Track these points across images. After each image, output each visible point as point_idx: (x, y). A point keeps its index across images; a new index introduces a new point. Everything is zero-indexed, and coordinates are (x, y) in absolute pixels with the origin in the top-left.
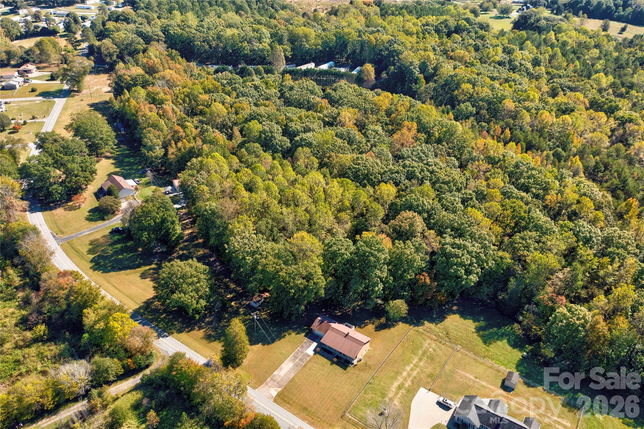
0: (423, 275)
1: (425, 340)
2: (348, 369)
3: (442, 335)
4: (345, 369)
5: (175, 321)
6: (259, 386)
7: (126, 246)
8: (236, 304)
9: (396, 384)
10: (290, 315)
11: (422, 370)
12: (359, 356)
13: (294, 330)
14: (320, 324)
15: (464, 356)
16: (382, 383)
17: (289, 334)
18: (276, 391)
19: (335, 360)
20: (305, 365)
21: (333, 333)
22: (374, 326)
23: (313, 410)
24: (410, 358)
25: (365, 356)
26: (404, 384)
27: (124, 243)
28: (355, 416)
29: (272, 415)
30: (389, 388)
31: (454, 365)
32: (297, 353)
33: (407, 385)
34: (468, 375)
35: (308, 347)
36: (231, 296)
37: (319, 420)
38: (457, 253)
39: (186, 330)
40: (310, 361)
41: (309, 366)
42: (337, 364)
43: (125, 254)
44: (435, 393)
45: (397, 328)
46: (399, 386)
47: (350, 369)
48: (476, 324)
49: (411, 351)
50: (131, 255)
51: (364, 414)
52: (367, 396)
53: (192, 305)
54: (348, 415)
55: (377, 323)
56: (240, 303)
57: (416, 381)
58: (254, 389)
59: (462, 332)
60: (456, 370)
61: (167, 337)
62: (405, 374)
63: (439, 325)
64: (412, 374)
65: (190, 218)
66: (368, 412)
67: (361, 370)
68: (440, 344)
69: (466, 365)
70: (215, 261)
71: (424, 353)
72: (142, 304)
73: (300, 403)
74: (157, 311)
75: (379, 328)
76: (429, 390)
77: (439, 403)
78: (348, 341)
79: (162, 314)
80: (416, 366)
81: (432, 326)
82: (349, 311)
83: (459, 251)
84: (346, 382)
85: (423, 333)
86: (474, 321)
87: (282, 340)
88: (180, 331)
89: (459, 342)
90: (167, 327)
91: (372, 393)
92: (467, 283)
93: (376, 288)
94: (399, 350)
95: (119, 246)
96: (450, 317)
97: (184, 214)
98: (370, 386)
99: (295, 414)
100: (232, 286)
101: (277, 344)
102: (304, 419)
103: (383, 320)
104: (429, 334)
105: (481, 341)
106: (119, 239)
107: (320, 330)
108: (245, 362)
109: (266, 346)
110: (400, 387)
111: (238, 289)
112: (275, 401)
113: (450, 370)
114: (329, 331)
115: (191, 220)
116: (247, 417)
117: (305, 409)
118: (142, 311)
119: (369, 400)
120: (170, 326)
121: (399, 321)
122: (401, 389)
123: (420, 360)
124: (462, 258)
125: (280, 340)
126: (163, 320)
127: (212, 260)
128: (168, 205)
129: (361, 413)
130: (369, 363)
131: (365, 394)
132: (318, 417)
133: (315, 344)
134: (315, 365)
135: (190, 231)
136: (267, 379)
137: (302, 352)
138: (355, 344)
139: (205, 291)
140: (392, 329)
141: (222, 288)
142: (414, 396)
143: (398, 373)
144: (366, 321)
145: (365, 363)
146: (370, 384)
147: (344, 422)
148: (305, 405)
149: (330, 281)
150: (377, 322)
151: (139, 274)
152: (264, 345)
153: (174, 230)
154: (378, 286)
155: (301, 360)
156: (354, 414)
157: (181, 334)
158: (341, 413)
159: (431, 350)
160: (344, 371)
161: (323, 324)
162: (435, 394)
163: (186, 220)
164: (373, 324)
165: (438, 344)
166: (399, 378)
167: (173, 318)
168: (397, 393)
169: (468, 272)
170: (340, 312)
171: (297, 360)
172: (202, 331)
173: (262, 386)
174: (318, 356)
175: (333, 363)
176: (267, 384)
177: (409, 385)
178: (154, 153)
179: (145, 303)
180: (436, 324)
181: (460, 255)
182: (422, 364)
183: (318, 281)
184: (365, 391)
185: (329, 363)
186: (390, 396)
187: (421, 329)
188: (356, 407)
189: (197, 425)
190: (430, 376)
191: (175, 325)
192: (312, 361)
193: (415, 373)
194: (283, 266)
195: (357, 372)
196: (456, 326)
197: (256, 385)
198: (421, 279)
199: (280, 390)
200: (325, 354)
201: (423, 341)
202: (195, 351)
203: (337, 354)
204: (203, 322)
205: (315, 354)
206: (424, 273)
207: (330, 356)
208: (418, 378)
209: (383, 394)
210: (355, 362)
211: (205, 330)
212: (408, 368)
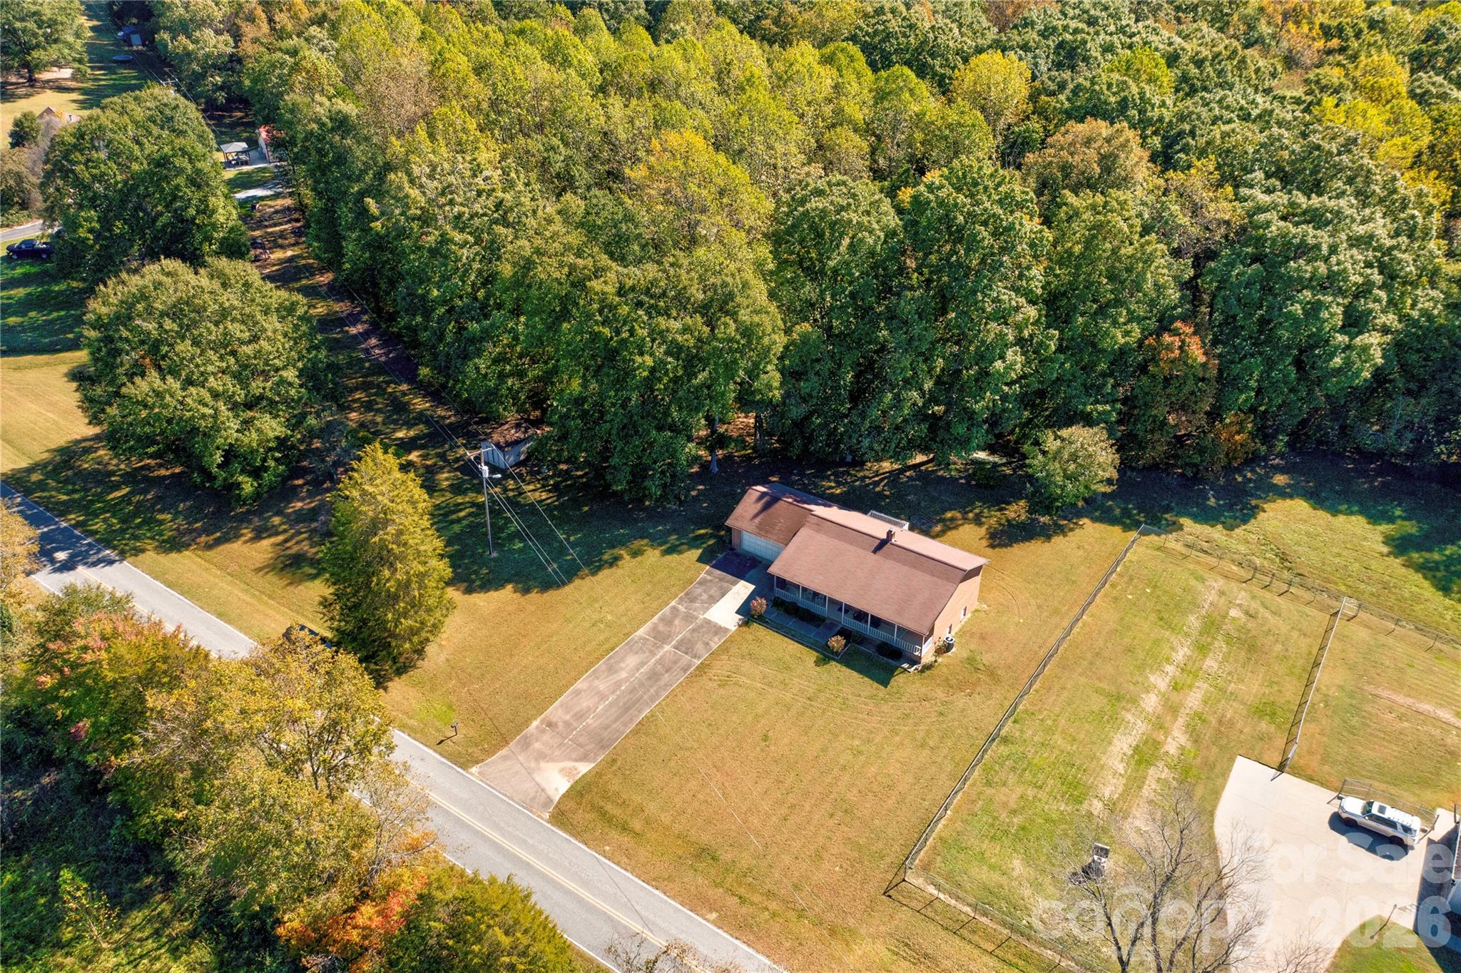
0: (1176, 333)
1: (1202, 580)
2: (899, 680)
3: (1266, 563)
4: (885, 683)
5: (161, 511)
6: (490, 752)
7: (49, 292)
8: (425, 457)
9: (1122, 744)
10: (639, 474)
11: (1223, 691)
12: (942, 633)
13: (656, 540)
14: (767, 507)
15: (1383, 639)
16: (1058, 740)
17: (635, 554)
18: (567, 772)
19: (837, 642)
20: (702, 668)
21: (821, 538)
22: (983, 531)
23: (745, 860)
24: (1157, 642)
25: (962, 633)
26: (1157, 745)
27: (42, 284)
28: (955, 886)
29: (523, 881)
30: (1093, 758)
31: (1352, 668)
32: (668, 622)
33: (1171, 747)
34: (1426, 707)
35: (713, 600)
36: (412, 433)
37: (773, 905)
38: (1310, 241)
39: (203, 539)
40: (724, 649)
41: (721, 667)
42: (847, 659)
43: (33, 314)
44: (1310, 779)
45: (1075, 537)
46: (1136, 749)
47: (905, 680)
48: (1385, 527)
49: (1153, 617)
50: (55, 315)
51: (996, 877)
52: (1000, 795)
53: (216, 428)
54: (919, 882)
55: (993, 521)
56: (442, 456)
57: (1208, 734)
58: (464, 766)
59: (1339, 555)
60: (1370, 688)
61: (111, 562)
62: (1151, 702)
63: (1238, 531)
64: (1181, 705)
65: (297, 220)
66: (1017, 864)
67: (956, 685)
68: (1267, 595)
69: (1401, 670)
70: (366, 335)
71: (1212, 625)
72: (46, 456)
73: (677, 828)
74: (101, 477)
75: (1005, 537)
76: (1281, 768)
77: (1342, 824)
78: (889, 564)
79: (116, 487)
80: (1190, 671)
81: (1217, 533)
82: (876, 484)
83: (1319, 233)
84: (895, 732)
85: (1186, 557)
86: (1374, 519)
87: (605, 573)
88: (174, 545)
89: (1343, 588)
90: (123, 531)
91: (1020, 780)
92: (1348, 363)
93: (999, 365)
94: (1103, 612)
95: (20, 292)
96: (1272, 505)
97: (276, 212)
98: (1004, 750)
99: (655, 881)
100: (420, 404)
101: (582, 589)
102: (698, 903)
103: (1017, 511)
104: (1213, 561)
105: (1426, 584)
106: (25, 275)
107: (763, 530)
108: (436, 654)
109: (534, 596)
110: (1144, 755)
111: (440, 412)
112: (561, 817)
113: (1341, 688)
114: (804, 533)
115: (298, 225)
116: (392, 889)
117: (704, 853)
118: (35, 477)
119: (1014, 812)
120: (139, 526)
121: (1080, 514)
122: (1149, 763)
123: (1202, 649)
124: (1334, 259)
125: (594, 572)
126: (113, 508)
127: (353, 331)
128: (178, 116)
129: (982, 874)
130: (987, 659)
131: (989, 784)
132: (770, 894)
133: (742, 590)
134: (746, 665)
135: (289, 253)
136: (527, 722)
137: (689, 618)
138: (921, 579)
139: (283, 381)
140: (1058, 541)
141: (379, 411)
142: (1216, 794)
143: (1120, 698)
144: (949, 515)
145: (971, 660)
146: (1005, 740)
147: (904, 915)
148: (705, 838)
149: (805, 338)
150: (994, 518)
151: (64, 369)
152: (526, 591)
153: (206, 210)
154: (1002, 357)
155: (686, 646)
156: (948, 878)
157: (174, 555)
158: (881, 876)
159: (1234, 613)
160: (882, 691)
161: (780, 505)
162: (1312, 786)
163: (281, 224)
164: (978, 521)
165: (1260, 592)
166: (1129, 717)
167: (158, 499)
168: (1135, 783)
169: (1355, 322)
170: (839, 484)
171: (667, 648)
172: (266, 543)
173: (504, 752)
174: (758, 630)
175: (826, 655)
176: (526, 744)
177: (1182, 748)
178: (196, 42)
179: (61, 451)
180: (1231, 528)
181: (1325, 250)
182: (1211, 663)
183: (756, 319)
184: (986, 771)
185: (810, 656)
186: (1107, 792)
187: (1172, 541)
188: (953, 844)
189: (157, 934)
190: (1265, 710)
191: (161, 522)
192: (734, 650)
193: (1194, 700)
194: (604, 260)
195: (940, 694)
196: (1308, 534)
197: (477, 752)
198: (1169, 348)
199: (584, 768)
200: (792, 623)
201: (1193, 582)
202: (220, 615)
203: (846, 621)
204: (279, 513)
205: (746, 623)
206: (1178, 324)
207: (812, 633)
208: (1213, 721)
209: (1075, 784)
210: (927, 652)
211: (281, 538)
212: (1160, 682)
